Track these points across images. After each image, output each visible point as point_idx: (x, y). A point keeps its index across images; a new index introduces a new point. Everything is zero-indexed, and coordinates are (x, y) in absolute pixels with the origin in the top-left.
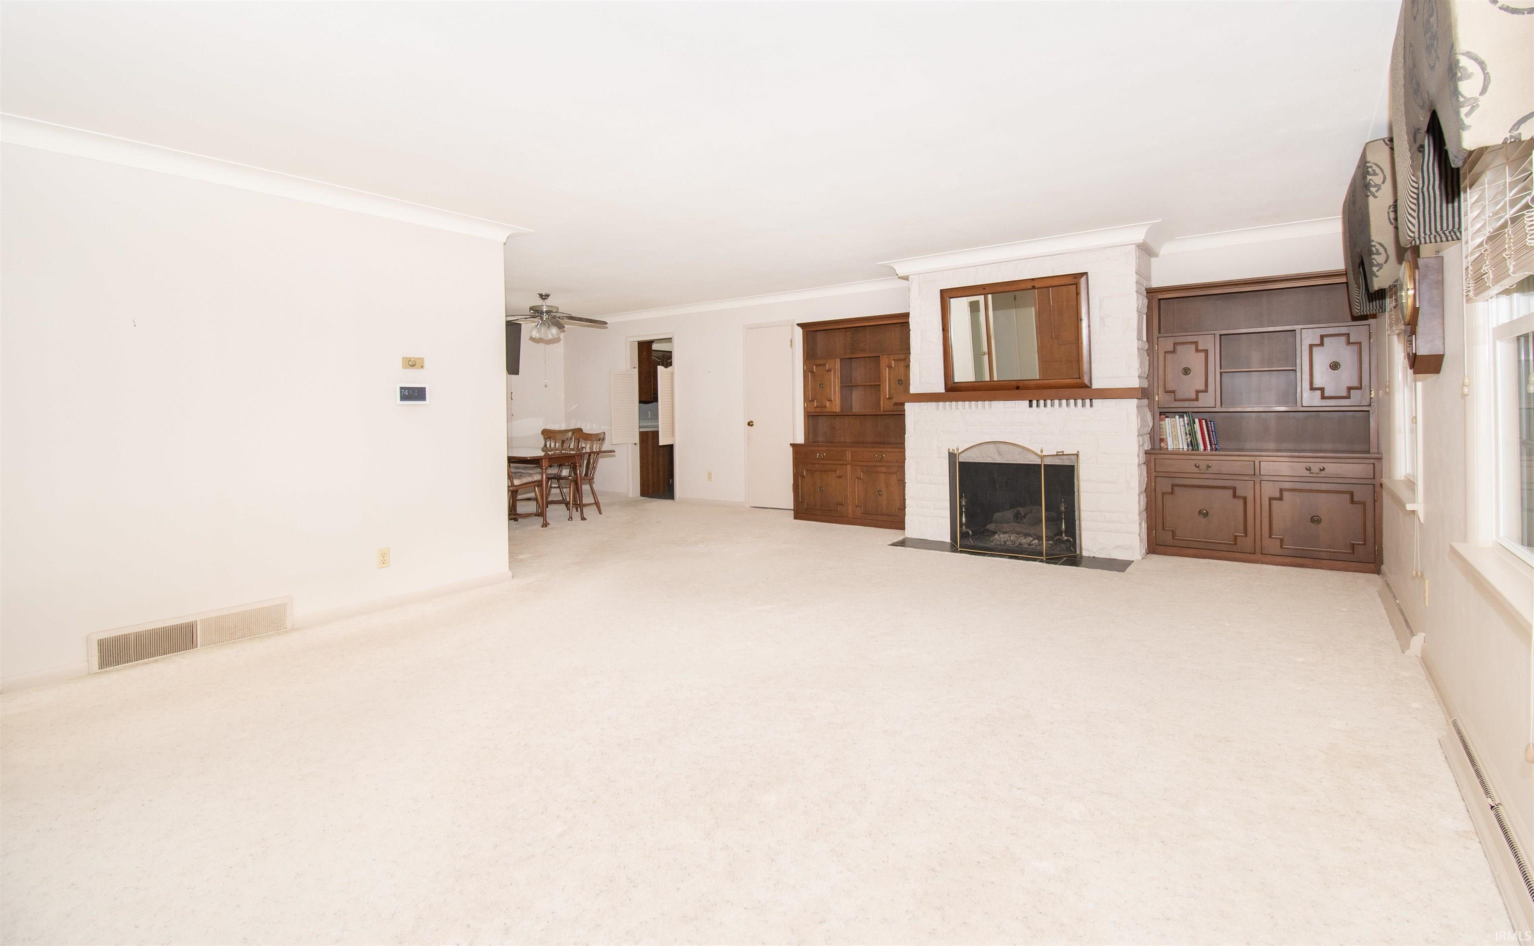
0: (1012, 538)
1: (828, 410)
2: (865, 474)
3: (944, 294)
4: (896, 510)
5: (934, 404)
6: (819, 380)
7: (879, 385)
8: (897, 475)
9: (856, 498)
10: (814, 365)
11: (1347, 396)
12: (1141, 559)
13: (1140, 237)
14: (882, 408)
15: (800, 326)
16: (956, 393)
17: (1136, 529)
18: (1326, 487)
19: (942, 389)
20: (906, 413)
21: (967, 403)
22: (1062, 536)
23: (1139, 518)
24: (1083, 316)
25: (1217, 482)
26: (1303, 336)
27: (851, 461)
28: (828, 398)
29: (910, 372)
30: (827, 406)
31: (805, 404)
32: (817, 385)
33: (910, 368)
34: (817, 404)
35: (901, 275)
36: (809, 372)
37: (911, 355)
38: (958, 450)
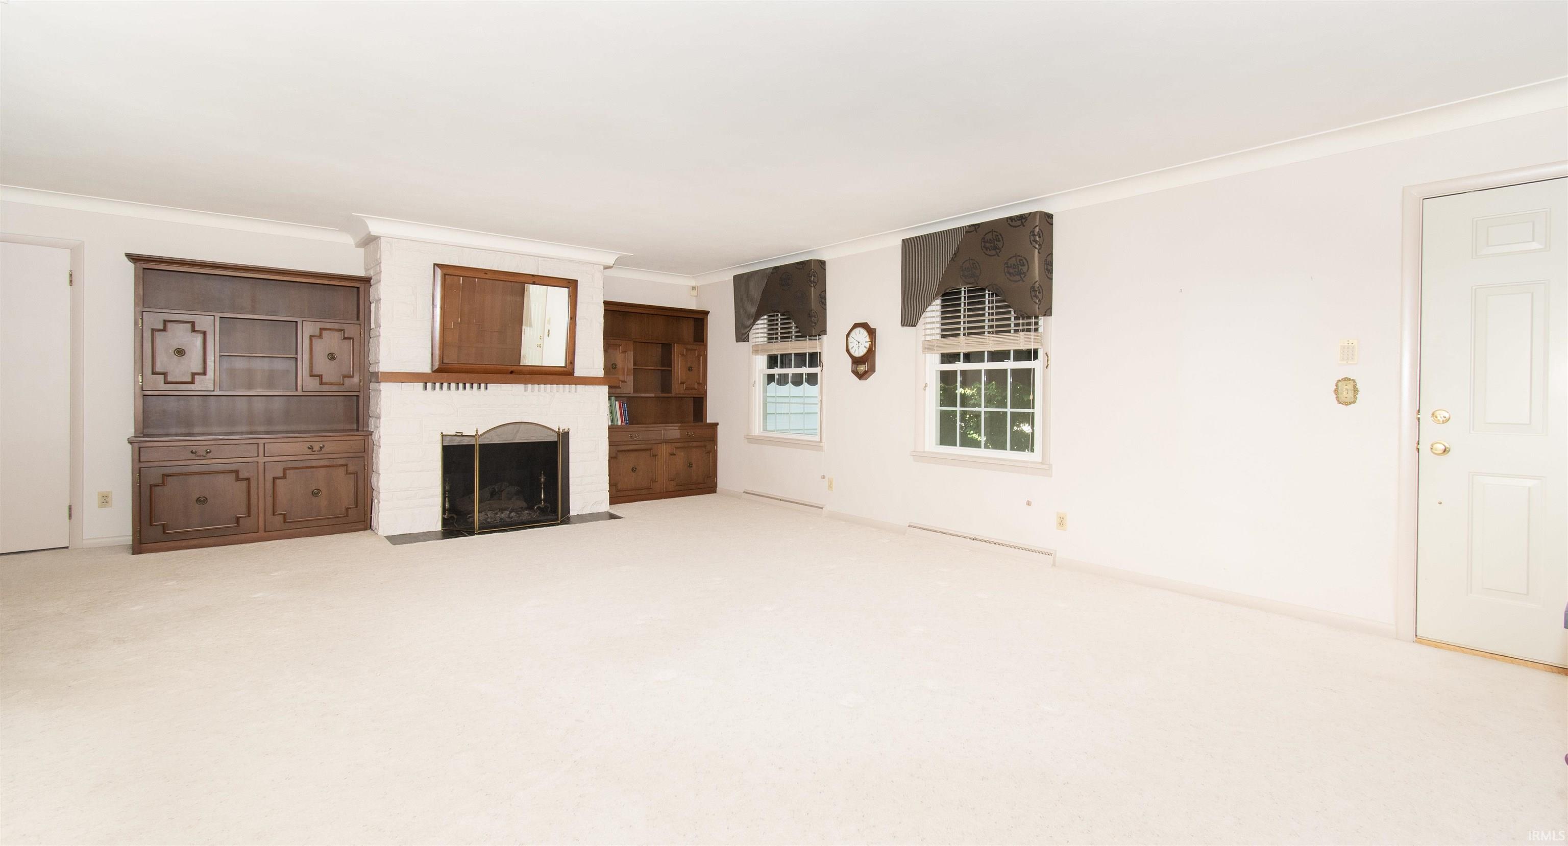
0: (489, 515)
1: (195, 388)
2: (292, 471)
3: (439, 269)
4: (344, 509)
5: (421, 385)
6: (176, 344)
7: (295, 358)
8: (347, 468)
9: (273, 504)
10: (165, 322)
11: (696, 388)
12: (610, 509)
13: (611, 262)
14: (301, 387)
15: (133, 258)
16: (445, 375)
17: (607, 486)
18: (695, 444)
19: (427, 369)
20: (380, 394)
21: (461, 385)
22: (541, 504)
23: (608, 478)
24: (572, 316)
25: (643, 447)
26: (676, 349)
27: (264, 456)
28: (195, 371)
29: (379, 346)
30: (193, 382)
31: (140, 378)
32: (171, 351)
33: (379, 342)
34: (170, 379)
35: (372, 234)
36: (153, 330)
37: (381, 328)
38: (477, 431)
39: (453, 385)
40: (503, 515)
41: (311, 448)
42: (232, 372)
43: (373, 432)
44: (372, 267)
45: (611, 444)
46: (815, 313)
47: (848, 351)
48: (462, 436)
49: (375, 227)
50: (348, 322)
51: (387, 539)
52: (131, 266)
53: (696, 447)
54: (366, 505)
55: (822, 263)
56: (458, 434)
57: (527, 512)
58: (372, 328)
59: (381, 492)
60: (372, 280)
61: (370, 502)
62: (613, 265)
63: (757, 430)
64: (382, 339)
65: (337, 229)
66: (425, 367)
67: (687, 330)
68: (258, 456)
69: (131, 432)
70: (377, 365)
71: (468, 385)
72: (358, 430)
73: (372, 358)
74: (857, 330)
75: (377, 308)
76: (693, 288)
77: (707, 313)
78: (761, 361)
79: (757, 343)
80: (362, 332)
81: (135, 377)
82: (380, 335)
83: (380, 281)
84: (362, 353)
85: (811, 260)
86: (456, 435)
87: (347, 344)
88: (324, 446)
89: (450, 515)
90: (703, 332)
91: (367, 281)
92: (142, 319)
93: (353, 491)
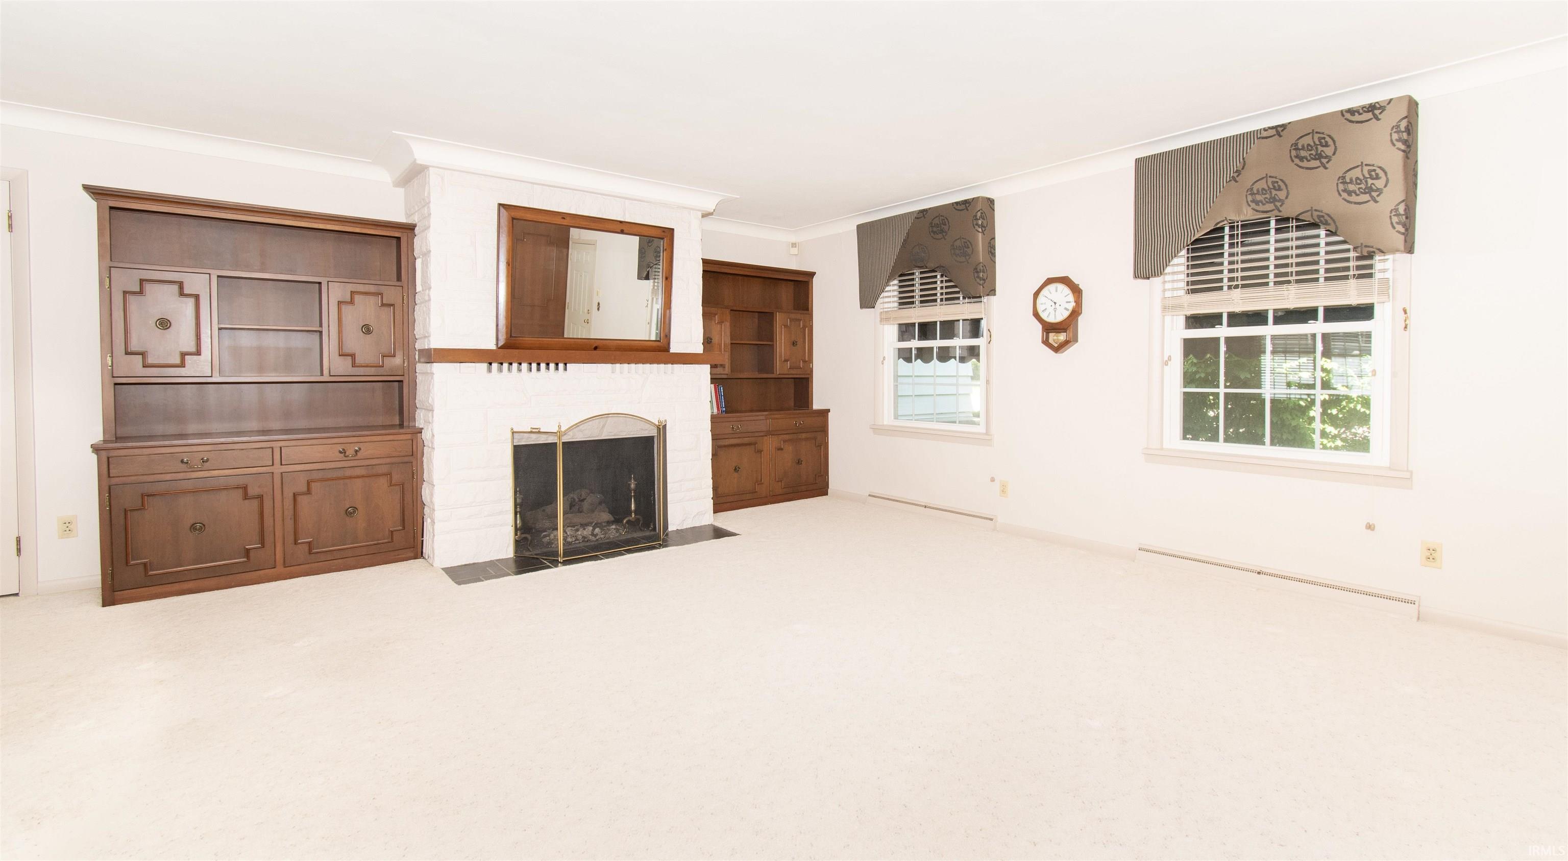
0: (568, 533)
1: (186, 374)
2: (318, 484)
3: (505, 211)
4: (387, 532)
5: (485, 365)
6: (157, 312)
7: (318, 331)
8: (391, 477)
9: (295, 529)
10: (142, 281)
11: (802, 366)
12: (714, 521)
13: (710, 207)
14: (328, 370)
15: (96, 192)
16: (516, 352)
17: (710, 493)
18: (804, 436)
19: (491, 345)
20: (432, 378)
21: (534, 366)
22: (632, 516)
23: (711, 481)
24: (667, 275)
25: (746, 440)
26: (779, 318)
27: (281, 465)
28: (185, 350)
29: (429, 314)
30: (182, 365)
31: (109, 359)
32: (152, 322)
33: (429, 309)
34: (150, 361)
35: (418, 162)
36: (125, 293)
37: (432, 290)
38: (560, 427)
39: (525, 366)
40: (585, 533)
41: (343, 452)
42: (236, 352)
43: (422, 429)
44: (416, 212)
45: (714, 439)
46: (984, 267)
47: (1036, 315)
48: (539, 432)
49: (423, 153)
50: (386, 283)
51: (447, 573)
52: (90, 205)
53: (807, 439)
54: (415, 525)
55: (991, 201)
56: (534, 430)
57: (614, 527)
58: (417, 291)
59: (436, 509)
60: (416, 229)
61: (420, 521)
62: (714, 210)
63: (887, 419)
64: (433, 305)
65: (370, 161)
66: (490, 344)
67: (786, 294)
68: (273, 465)
69: (97, 435)
70: (426, 340)
71: (543, 366)
72: (401, 425)
73: (418, 331)
74: (1052, 287)
75: (425, 265)
76: (794, 245)
77: (812, 274)
78: (892, 331)
79: (885, 310)
80: (405, 297)
81: (103, 358)
82: (430, 300)
83: (429, 227)
84: (406, 324)
85: (979, 197)
86: (531, 432)
87: (387, 313)
88: (360, 449)
89: (524, 536)
90: (808, 297)
91: (410, 228)
92: (110, 278)
93: (398, 507)
